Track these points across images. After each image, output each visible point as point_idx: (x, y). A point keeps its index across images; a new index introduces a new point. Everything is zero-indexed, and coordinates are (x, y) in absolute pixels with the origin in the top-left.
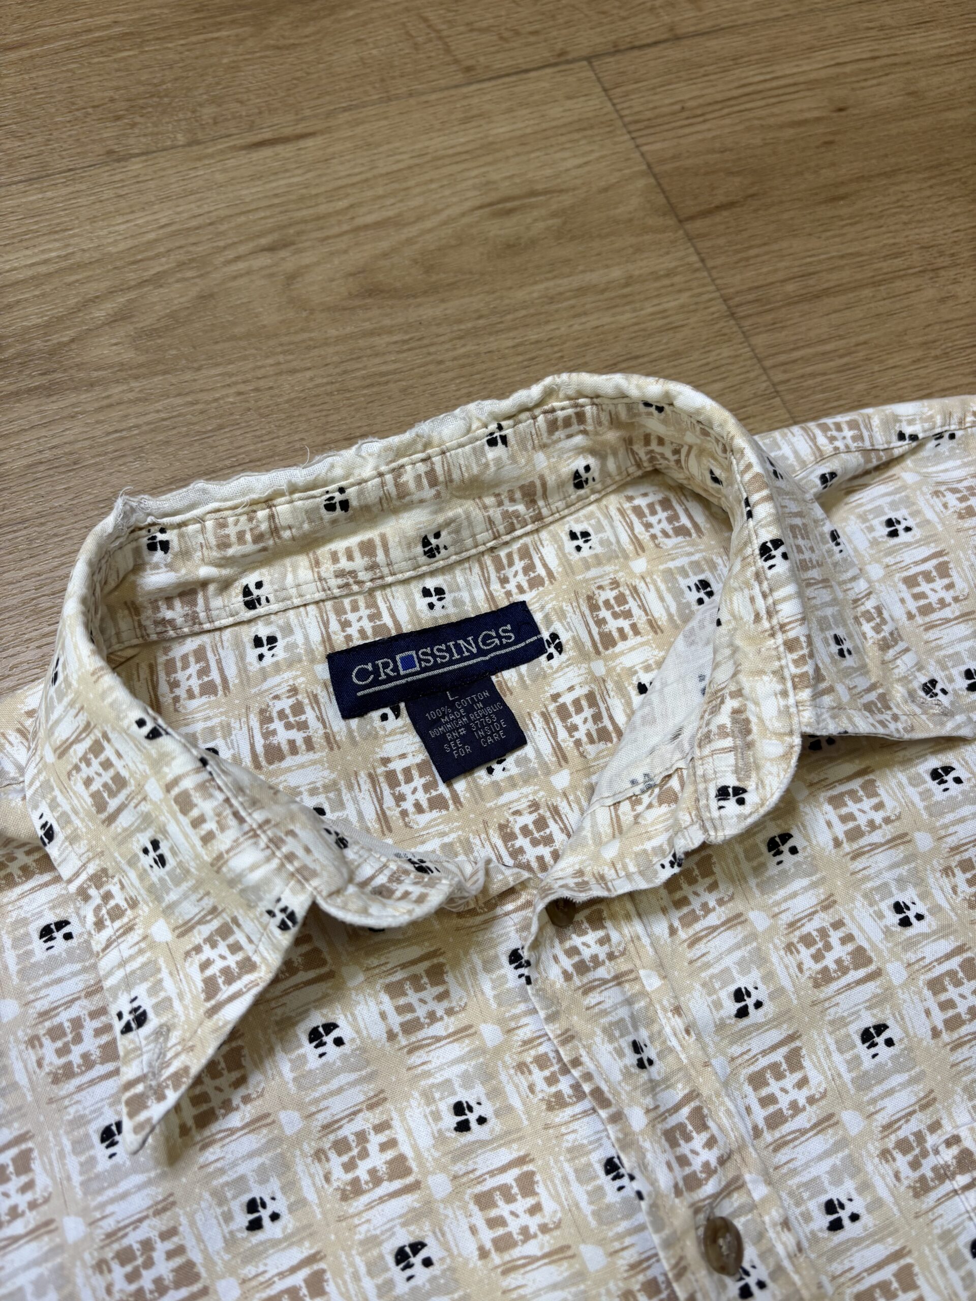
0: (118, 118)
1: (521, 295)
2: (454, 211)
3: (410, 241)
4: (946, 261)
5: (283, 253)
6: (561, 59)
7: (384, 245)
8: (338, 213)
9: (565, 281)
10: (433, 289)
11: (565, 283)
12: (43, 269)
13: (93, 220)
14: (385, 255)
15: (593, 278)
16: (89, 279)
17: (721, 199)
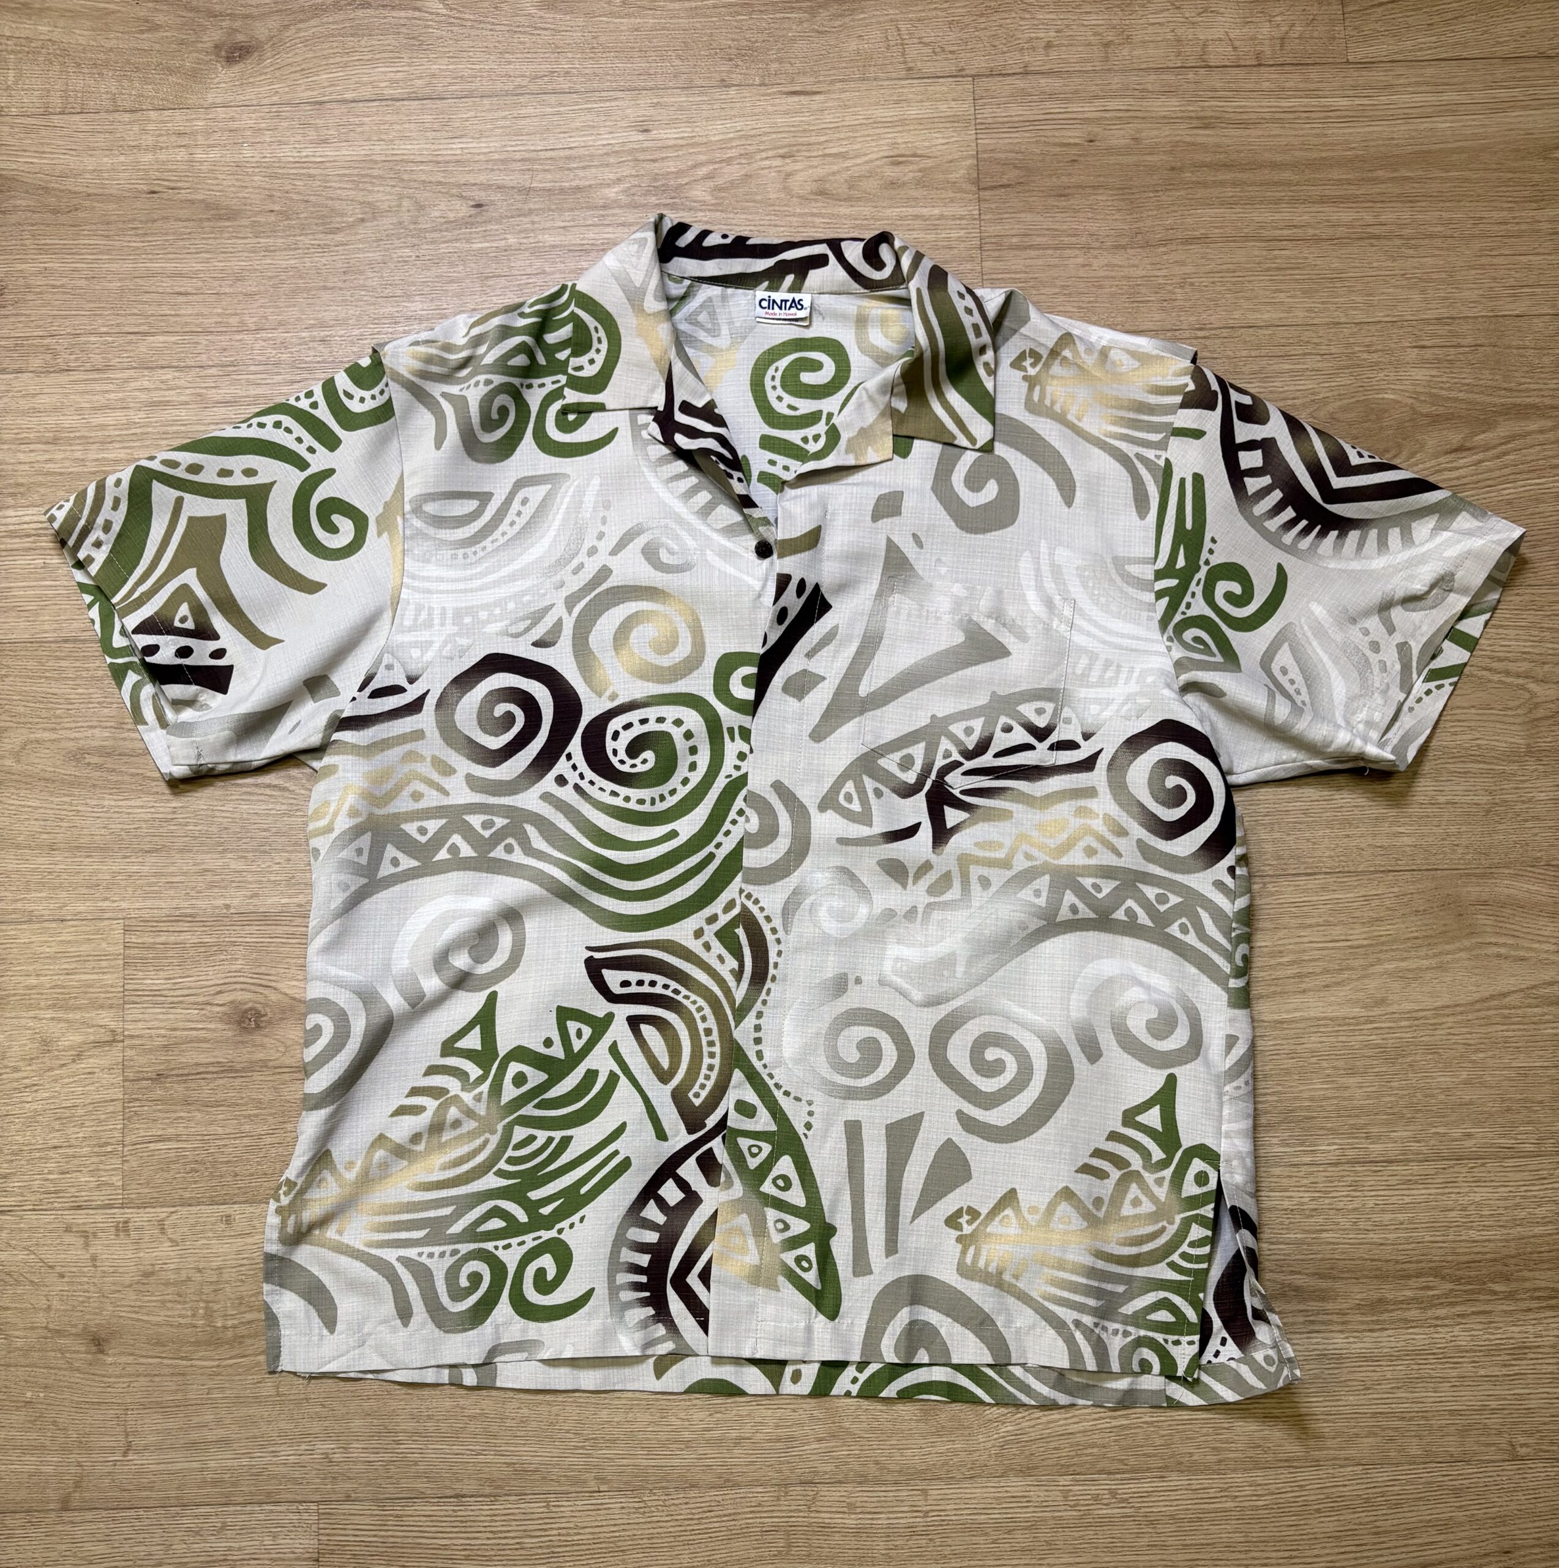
0: (731, 60)
1: (888, 212)
2: (874, 156)
3: (847, 169)
4: (1098, 245)
5: (788, 161)
6: (959, 74)
7: (835, 168)
8: (819, 143)
9: (910, 210)
10: (848, 199)
11: (911, 211)
12: (680, 142)
13: (707, 119)
14: (834, 174)
15: (925, 211)
16: (699, 153)
17: (1005, 182)
